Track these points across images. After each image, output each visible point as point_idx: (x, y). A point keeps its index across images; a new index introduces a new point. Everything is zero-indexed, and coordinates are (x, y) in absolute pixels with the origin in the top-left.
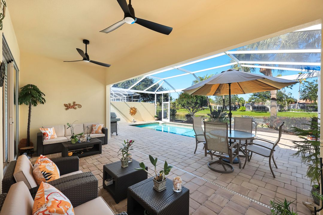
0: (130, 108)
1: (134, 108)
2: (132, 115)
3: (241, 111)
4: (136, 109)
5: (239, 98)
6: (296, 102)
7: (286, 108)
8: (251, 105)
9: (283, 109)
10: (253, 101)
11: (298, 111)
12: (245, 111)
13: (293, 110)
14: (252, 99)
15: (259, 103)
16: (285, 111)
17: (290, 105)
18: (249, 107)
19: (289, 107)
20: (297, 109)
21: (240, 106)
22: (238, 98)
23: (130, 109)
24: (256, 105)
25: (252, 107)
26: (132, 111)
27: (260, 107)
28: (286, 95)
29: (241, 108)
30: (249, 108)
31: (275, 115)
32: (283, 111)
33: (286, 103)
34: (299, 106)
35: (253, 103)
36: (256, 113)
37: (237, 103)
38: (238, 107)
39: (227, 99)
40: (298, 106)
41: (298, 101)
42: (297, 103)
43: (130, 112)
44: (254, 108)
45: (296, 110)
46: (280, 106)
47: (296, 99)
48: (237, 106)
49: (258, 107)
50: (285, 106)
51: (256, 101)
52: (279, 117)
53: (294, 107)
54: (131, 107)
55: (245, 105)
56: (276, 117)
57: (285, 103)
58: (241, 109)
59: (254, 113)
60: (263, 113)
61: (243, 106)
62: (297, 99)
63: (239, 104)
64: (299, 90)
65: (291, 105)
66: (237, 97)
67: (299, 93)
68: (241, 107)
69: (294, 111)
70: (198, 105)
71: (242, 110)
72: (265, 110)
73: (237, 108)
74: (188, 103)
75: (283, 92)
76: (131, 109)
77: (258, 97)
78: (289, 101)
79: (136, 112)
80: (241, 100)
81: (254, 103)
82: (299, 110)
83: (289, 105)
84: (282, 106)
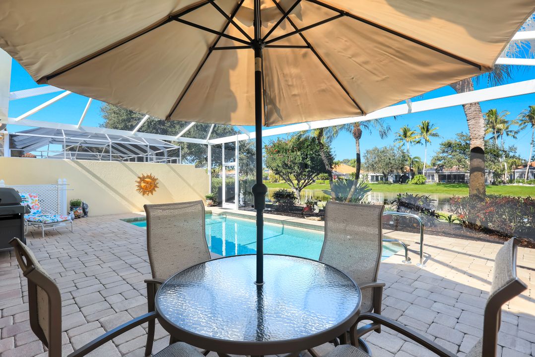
0: (139, 177)
1: (148, 177)
2: (143, 194)
3: (416, 183)
4: (154, 180)
5: (412, 157)
6: (525, 166)
7: (506, 178)
8: (436, 172)
9: (499, 180)
10: (439, 163)
11: (530, 184)
12: (423, 183)
13: (519, 182)
14: (439, 160)
15: (452, 168)
16: (504, 183)
17: (514, 172)
18: (433, 176)
19: (511, 176)
20: (527, 179)
21: (413, 175)
22: (410, 158)
23: (139, 180)
24: (446, 172)
25: (439, 176)
26: (143, 184)
27: (455, 176)
28: (505, 152)
29: (417, 177)
30: (433, 179)
31: (482, 191)
32: (500, 183)
33: (506, 168)
34: (532, 172)
35: (440, 167)
36: (446, 188)
37: (408, 168)
38: (410, 177)
39: (388, 159)
40: (530, 174)
41: (529, 163)
42: (528, 167)
43: (140, 186)
44: (442, 178)
45: (526, 181)
46: (494, 173)
47: (525, 160)
48: (408, 174)
49: (449, 176)
50: (504, 174)
51: (445, 163)
52: (490, 197)
53: (521, 176)
54: (141, 176)
55: (424, 172)
56: (482, 197)
57: (504, 168)
58: (415, 181)
59: (441, 188)
60: (460, 188)
61: (420, 173)
62: (527, 160)
63: (412, 170)
64: (531, 142)
65: (516, 170)
66: (408, 156)
67: (532, 146)
68: (415, 177)
69: (521, 184)
70: (307, 170)
71: (418, 182)
72: (463, 182)
73: (408, 178)
74: (285, 165)
75: (499, 146)
76: (142, 179)
77: (450, 156)
78: (512, 164)
79: (156, 186)
80: (416, 161)
81: (442, 167)
82: (531, 181)
83: (512, 170)
84: (498, 173)
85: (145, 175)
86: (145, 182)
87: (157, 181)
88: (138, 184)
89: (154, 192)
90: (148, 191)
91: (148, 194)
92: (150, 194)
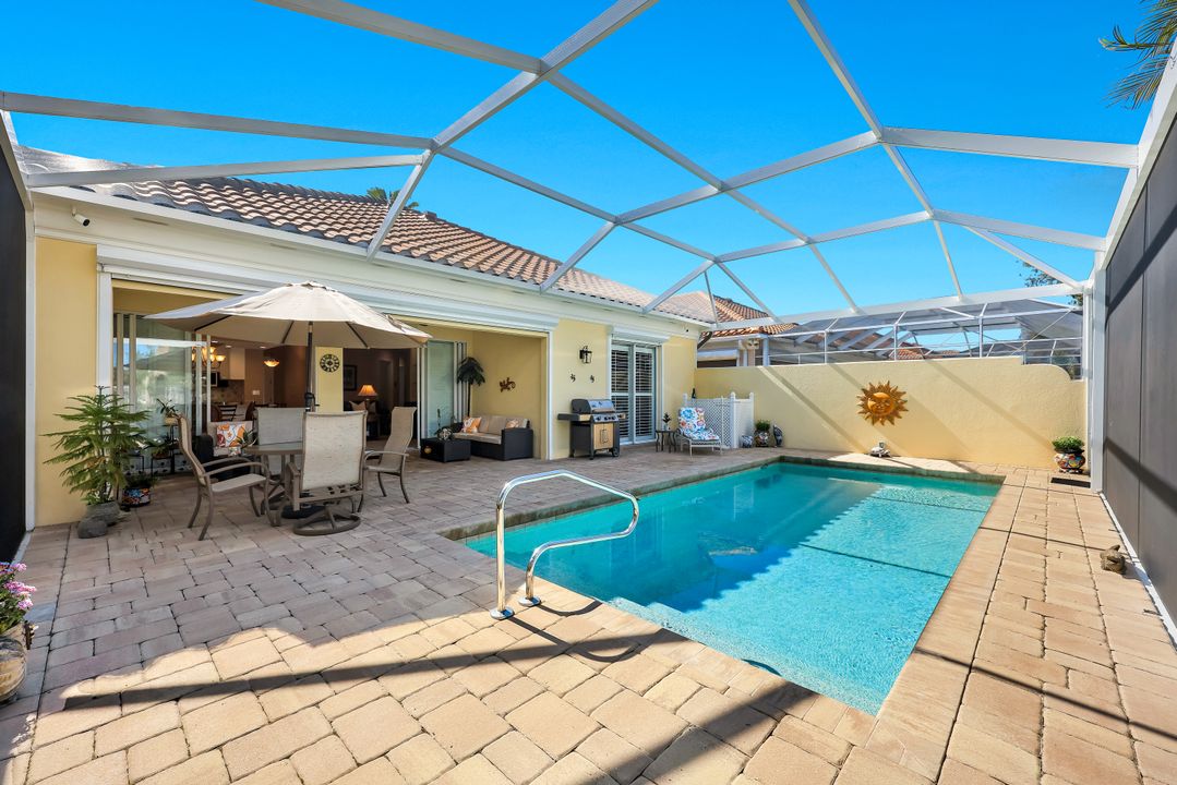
0: (864, 390)
1: (882, 388)
2: (873, 422)
4: (896, 394)
23: (863, 394)
26: (870, 403)
43: (864, 406)
54: (868, 388)
76: (870, 393)
79: (900, 408)
85: (876, 386)
86: (874, 399)
87: (903, 398)
88: (861, 402)
89: (896, 420)
90: (883, 417)
91: (882, 423)
92: (887, 422)
